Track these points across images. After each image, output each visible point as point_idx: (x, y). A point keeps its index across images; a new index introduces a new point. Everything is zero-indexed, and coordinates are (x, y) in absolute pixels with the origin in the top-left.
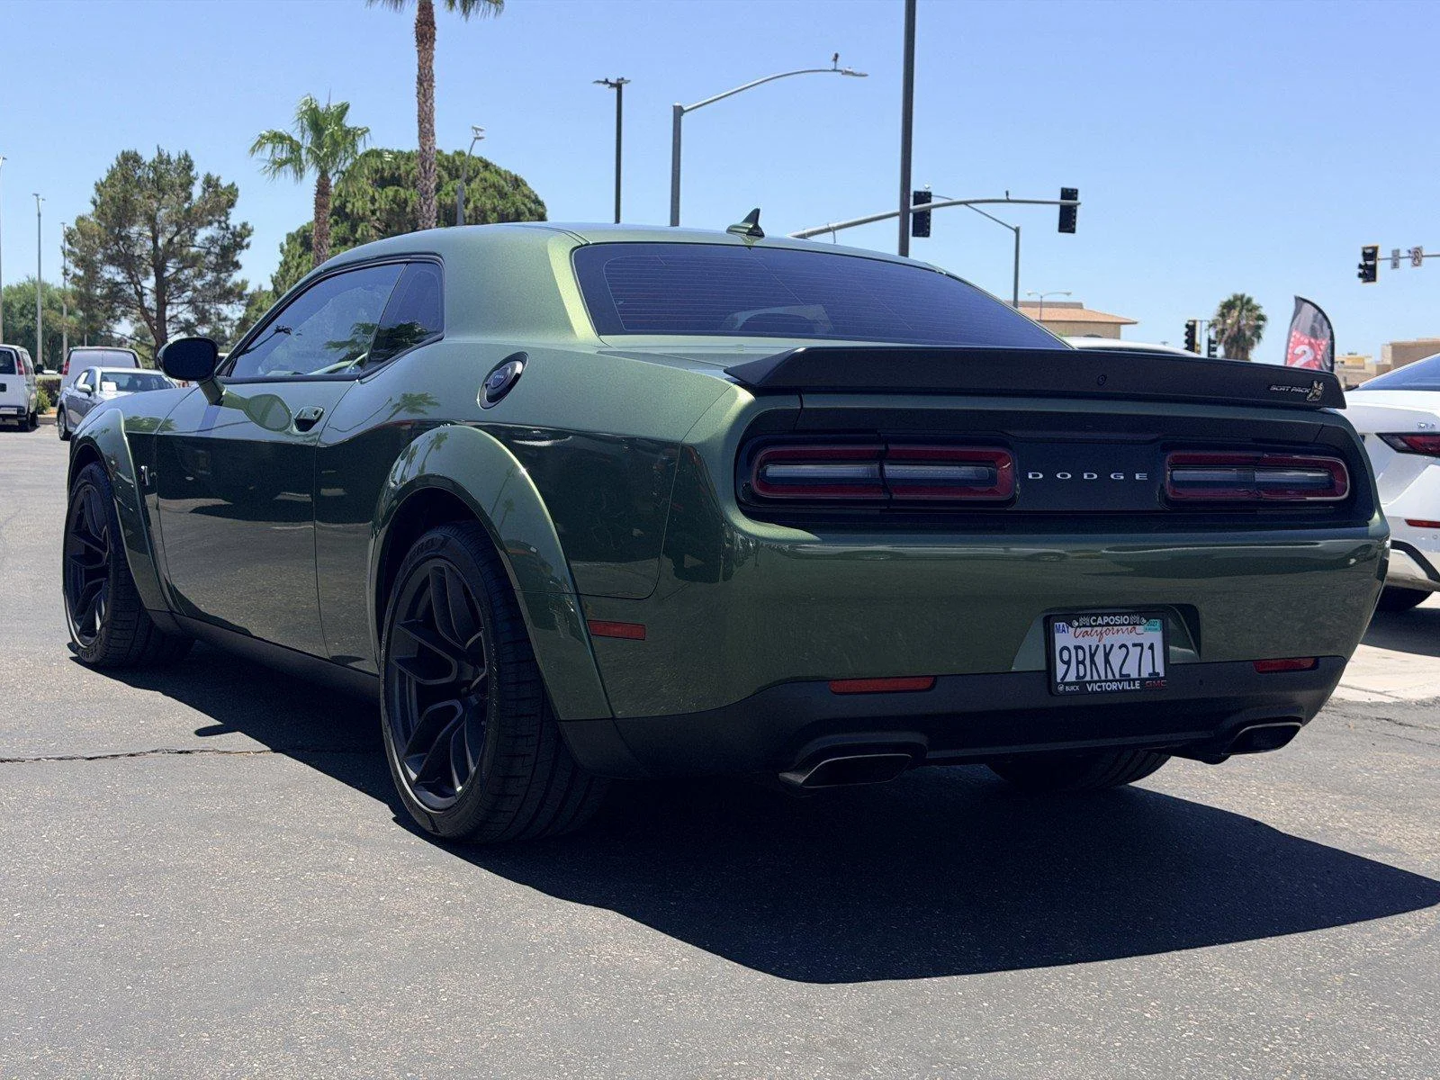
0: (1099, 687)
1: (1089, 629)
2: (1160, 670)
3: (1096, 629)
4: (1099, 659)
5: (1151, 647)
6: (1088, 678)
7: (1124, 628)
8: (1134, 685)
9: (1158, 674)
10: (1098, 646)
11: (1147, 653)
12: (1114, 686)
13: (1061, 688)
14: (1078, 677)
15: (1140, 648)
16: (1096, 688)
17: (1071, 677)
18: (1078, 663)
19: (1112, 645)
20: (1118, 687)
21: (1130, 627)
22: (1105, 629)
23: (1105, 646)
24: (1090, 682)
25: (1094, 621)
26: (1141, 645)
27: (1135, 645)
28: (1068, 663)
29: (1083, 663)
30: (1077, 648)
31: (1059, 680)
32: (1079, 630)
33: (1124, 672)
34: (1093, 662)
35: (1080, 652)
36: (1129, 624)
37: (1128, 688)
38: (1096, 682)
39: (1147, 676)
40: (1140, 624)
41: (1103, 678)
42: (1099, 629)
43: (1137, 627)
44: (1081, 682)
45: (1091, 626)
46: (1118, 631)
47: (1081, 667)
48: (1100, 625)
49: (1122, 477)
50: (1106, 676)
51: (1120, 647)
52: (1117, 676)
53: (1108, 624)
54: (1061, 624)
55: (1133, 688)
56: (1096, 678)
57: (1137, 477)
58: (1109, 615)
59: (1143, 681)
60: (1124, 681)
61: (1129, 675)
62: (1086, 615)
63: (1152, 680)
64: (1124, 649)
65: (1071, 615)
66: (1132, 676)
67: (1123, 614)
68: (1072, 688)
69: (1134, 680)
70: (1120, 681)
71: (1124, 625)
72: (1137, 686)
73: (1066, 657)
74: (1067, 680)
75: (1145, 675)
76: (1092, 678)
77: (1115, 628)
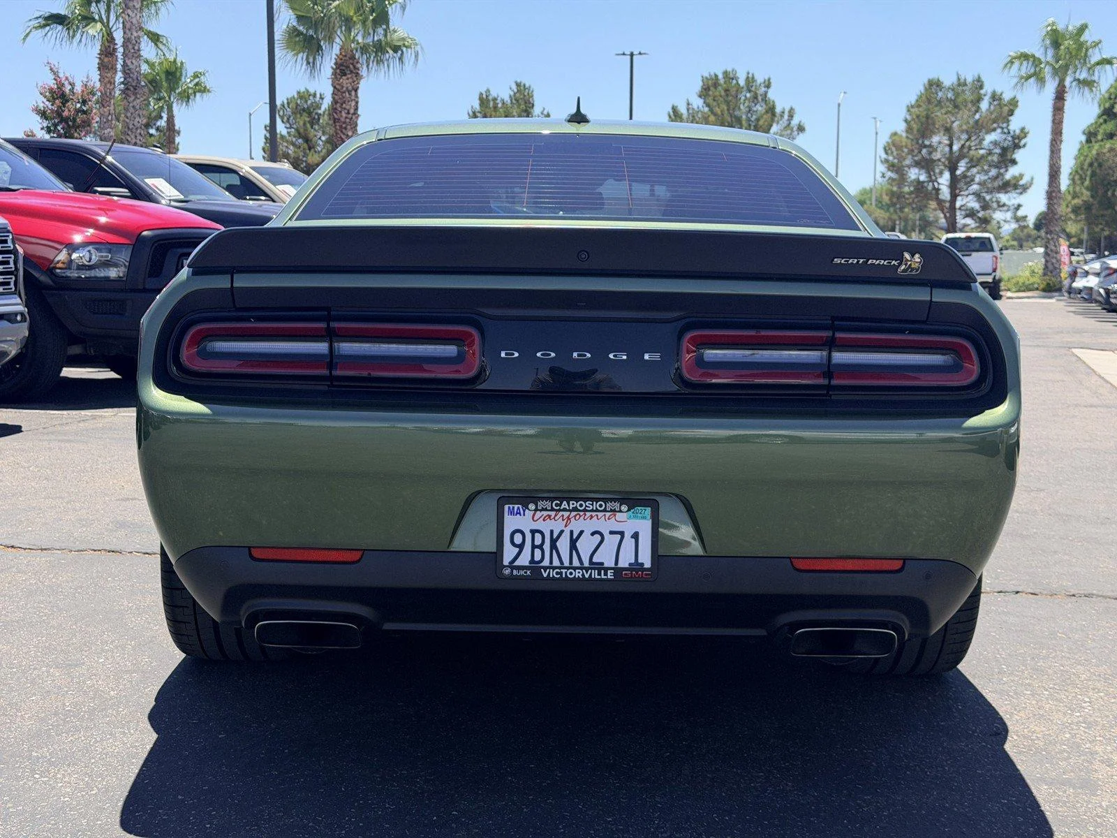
0: (557, 573)
1: (553, 514)
2: (646, 559)
3: (561, 513)
4: (564, 545)
5: (636, 536)
6: (546, 563)
7: (600, 514)
8: (606, 574)
9: (642, 564)
10: (562, 532)
11: (628, 543)
12: (578, 574)
13: (507, 572)
14: (532, 561)
15: (619, 537)
16: (553, 574)
17: (524, 560)
18: (534, 547)
19: (582, 532)
20: (583, 575)
21: (608, 514)
22: (574, 514)
23: (572, 532)
24: (545, 568)
25: (556, 505)
26: (622, 534)
27: (612, 533)
28: (521, 547)
29: (541, 547)
30: (533, 532)
31: (506, 562)
32: (538, 514)
33: (595, 560)
34: (554, 546)
35: (538, 537)
36: (605, 510)
37: (597, 577)
38: (554, 568)
39: (627, 565)
40: (620, 511)
41: (567, 564)
42: (566, 514)
43: (618, 514)
44: (535, 566)
45: (552, 509)
46: (592, 517)
47: (538, 553)
48: (565, 510)
49: (625, 357)
50: (571, 562)
51: (593, 534)
52: (586, 564)
53: (575, 509)
54: (516, 506)
55: (603, 577)
56: (556, 563)
57: (647, 357)
58: (577, 500)
59: (618, 571)
60: (591, 569)
61: (602, 564)
62: (546, 499)
63: (634, 569)
64: (598, 537)
65: (526, 498)
66: (606, 565)
67: (597, 500)
68: (522, 572)
69: (606, 570)
70: (587, 569)
71: (597, 510)
72: (610, 575)
73: (518, 539)
74: (517, 563)
75: (623, 563)
76: (551, 562)
77: (588, 514)
